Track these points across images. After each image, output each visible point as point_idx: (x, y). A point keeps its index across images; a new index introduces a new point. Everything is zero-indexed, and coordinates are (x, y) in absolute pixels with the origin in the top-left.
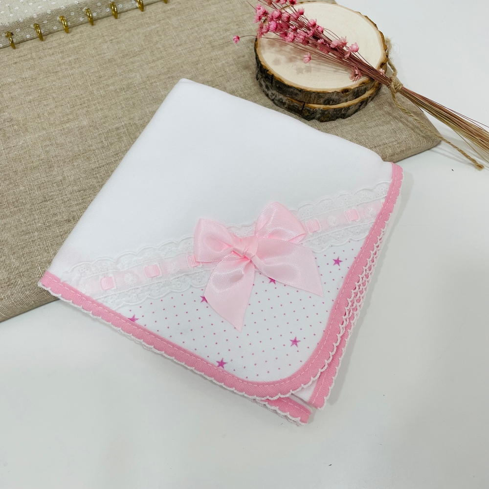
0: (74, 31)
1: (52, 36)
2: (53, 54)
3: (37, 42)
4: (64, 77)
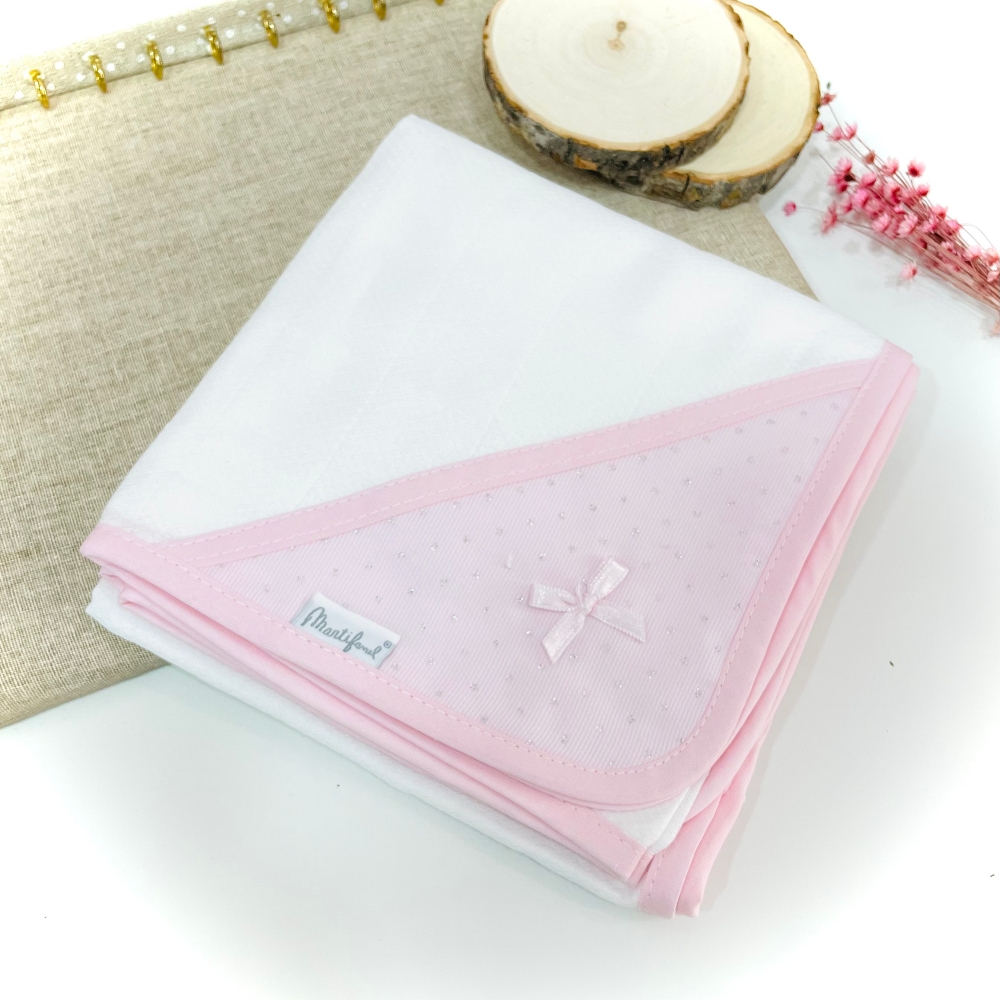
0: (63, 103)
1: (11, 115)
4: (34, 214)
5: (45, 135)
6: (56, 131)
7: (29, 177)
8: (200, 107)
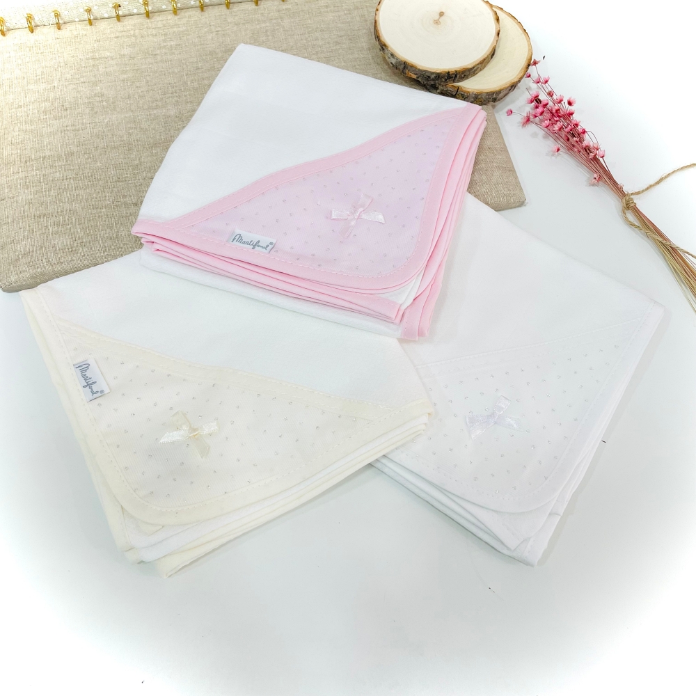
0: (183, 14)
1: (159, 15)
2: (156, 35)
3: (142, 19)
4: (162, 61)
5: (172, 27)
6: (178, 26)
7: (162, 45)
8: (244, 24)
